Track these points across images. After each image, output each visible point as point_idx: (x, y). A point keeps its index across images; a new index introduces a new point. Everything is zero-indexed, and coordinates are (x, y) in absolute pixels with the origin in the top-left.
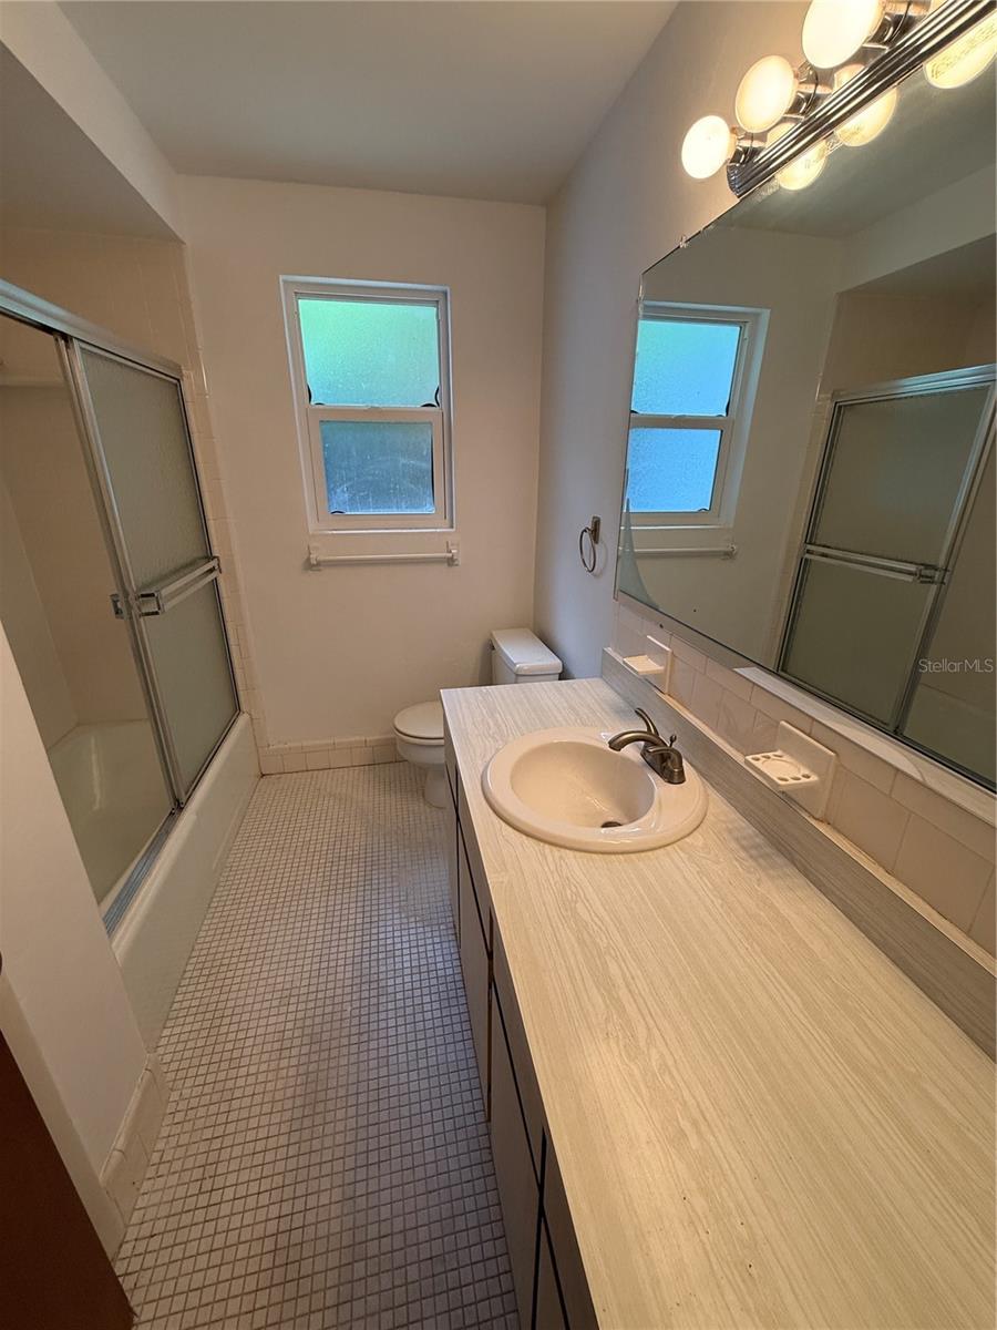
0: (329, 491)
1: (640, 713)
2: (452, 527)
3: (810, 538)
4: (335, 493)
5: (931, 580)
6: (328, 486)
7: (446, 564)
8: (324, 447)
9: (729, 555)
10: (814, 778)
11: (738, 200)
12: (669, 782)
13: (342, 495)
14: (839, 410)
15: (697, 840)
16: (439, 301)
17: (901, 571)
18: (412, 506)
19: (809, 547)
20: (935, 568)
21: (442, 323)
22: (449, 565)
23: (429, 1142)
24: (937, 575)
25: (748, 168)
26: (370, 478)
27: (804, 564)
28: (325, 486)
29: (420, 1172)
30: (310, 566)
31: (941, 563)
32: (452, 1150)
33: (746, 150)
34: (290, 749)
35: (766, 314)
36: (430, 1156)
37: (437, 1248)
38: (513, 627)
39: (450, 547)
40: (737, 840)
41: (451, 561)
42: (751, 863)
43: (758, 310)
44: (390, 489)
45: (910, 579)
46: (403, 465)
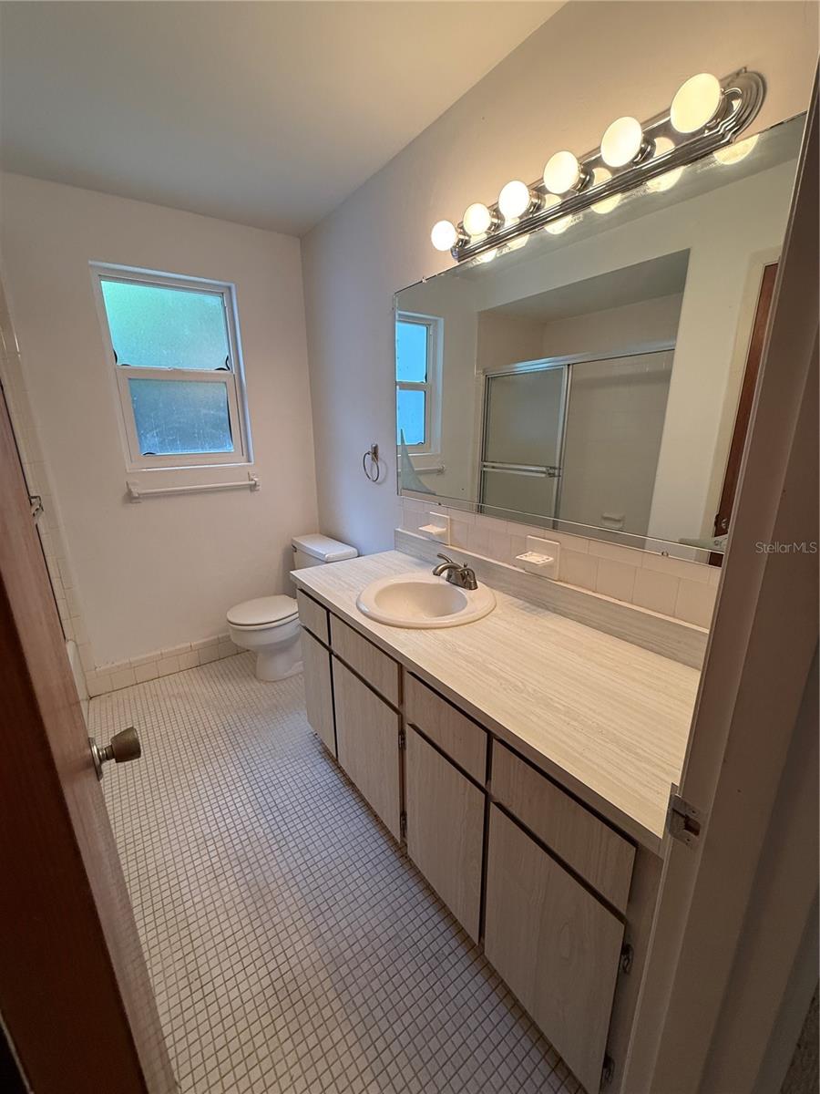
0: (139, 436)
1: (440, 556)
2: (249, 461)
3: (484, 459)
4: (146, 437)
5: (553, 475)
6: (138, 431)
7: (249, 491)
8: (133, 400)
9: (440, 472)
10: (551, 559)
11: (458, 264)
12: (471, 589)
13: (152, 441)
14: (488, 380)
15: (498, 610)
16: (224, 293)
17: (537, 472)
18: (214, 447)
19: (485, 464)
20: (555, 468)
21: (228, 309)
22: (251, 491)
23: (360, 881)
24: (556, 471)
25: (463, 250)
26: (177, 425)
27: (483, 474)
28: (136, 433)
29: (361, 900)
30: (130, 498)
31: (557, 466)
32: (378, 878)
33: (462, 240)
34: (118, 667)
35: (441, 321)
36: (364, 888)
37: (391, 933)
38: (307, 534)
39: (252, 477)
40: (517, 607)
41: (253, 487)
42: (528, 614)
43: (436, 318)
44: (194, 433)
45: (543, 475)
46: (205, 415)
